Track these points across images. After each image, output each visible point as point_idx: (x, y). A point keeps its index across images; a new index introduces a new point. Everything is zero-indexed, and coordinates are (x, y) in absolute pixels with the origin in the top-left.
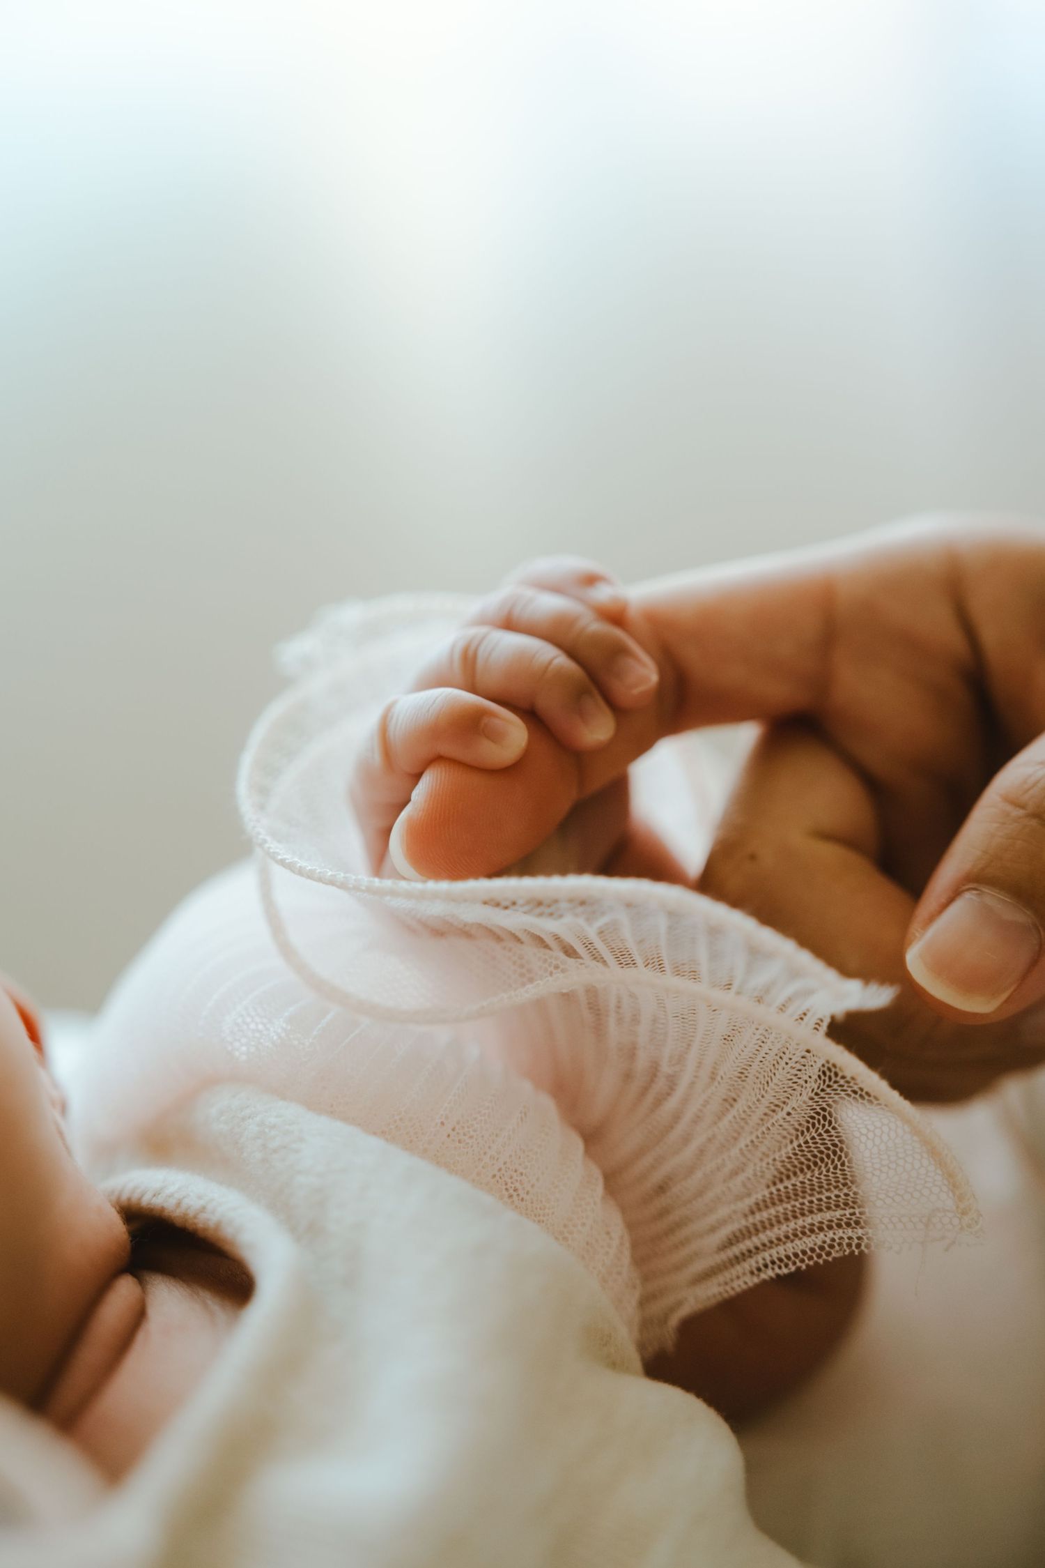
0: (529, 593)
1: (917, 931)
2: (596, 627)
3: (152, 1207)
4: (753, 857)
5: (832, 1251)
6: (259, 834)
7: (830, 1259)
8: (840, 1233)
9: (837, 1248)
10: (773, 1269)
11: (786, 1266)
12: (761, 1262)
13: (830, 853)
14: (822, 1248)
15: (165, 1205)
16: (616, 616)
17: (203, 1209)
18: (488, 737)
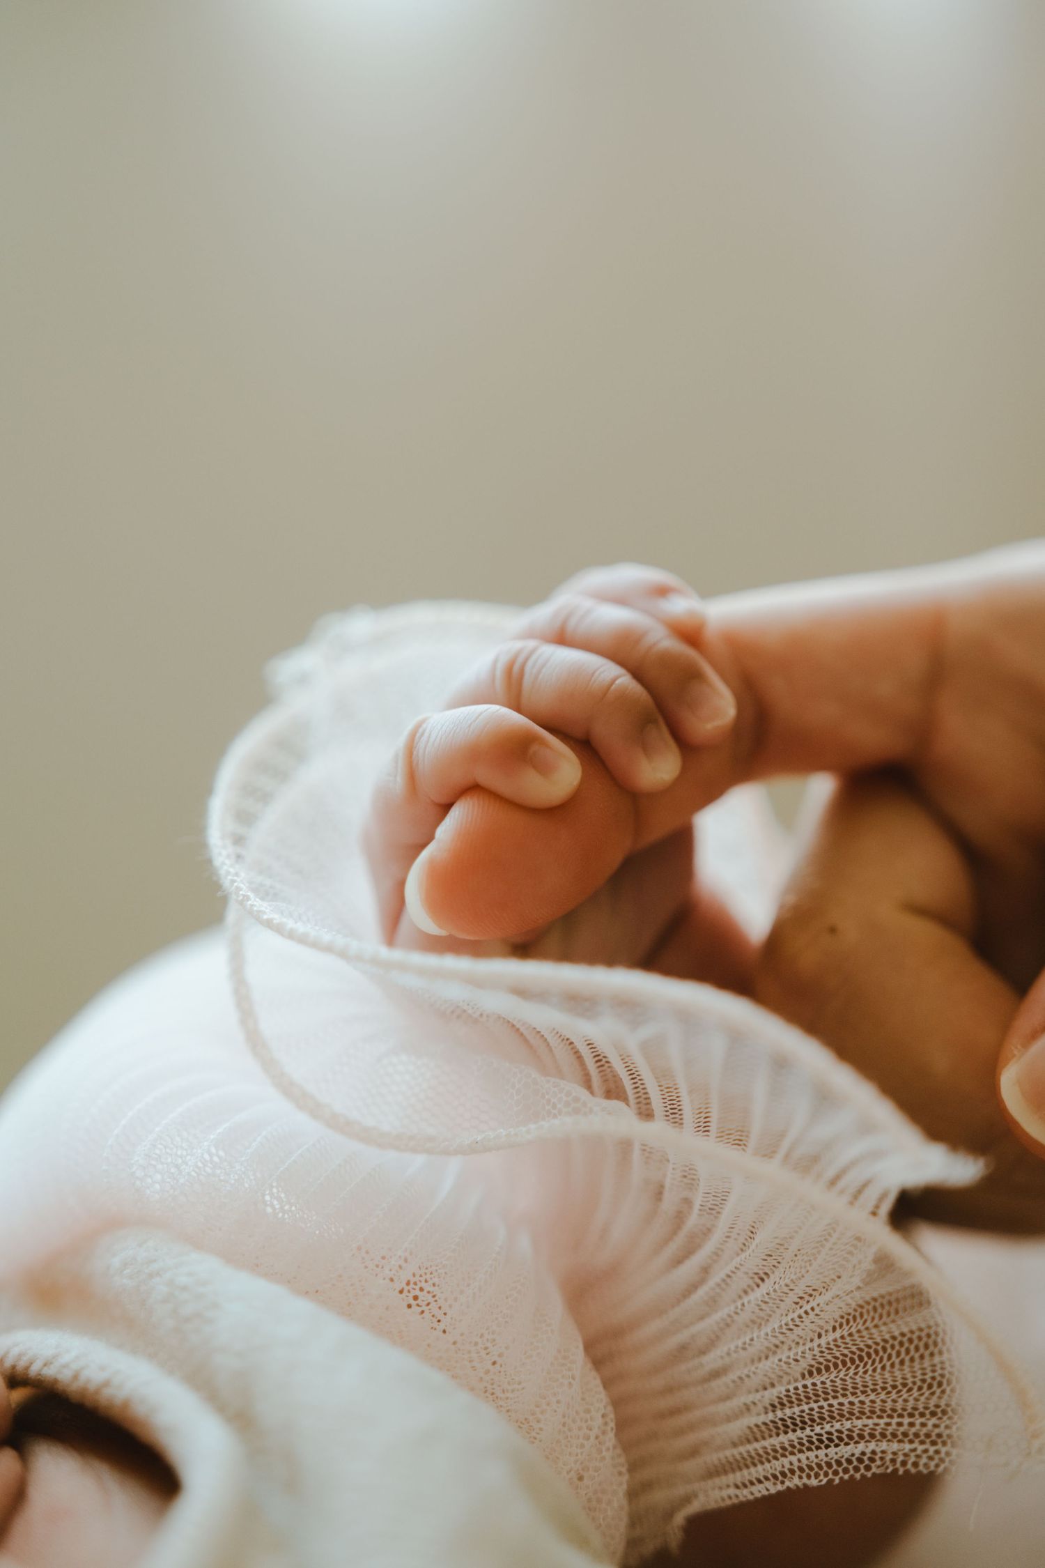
0: (588, 603)
1: (1016, 1048)
2: (669, 644)
3: (43, 1379)
4: (833, 930)
5: (873, 1465)
6: (238, 889)
7: (869, 1474)
8: (884, 1445)
9: (879, 1463)
10: (800, 1477)
11: (817, 1476)
12: (787, 1466)
13: (925, 932)
14: (860, 1460)
15: (60, 1377)
16: (691, 635)
17: (107, 1384)
18: (535, 767)
